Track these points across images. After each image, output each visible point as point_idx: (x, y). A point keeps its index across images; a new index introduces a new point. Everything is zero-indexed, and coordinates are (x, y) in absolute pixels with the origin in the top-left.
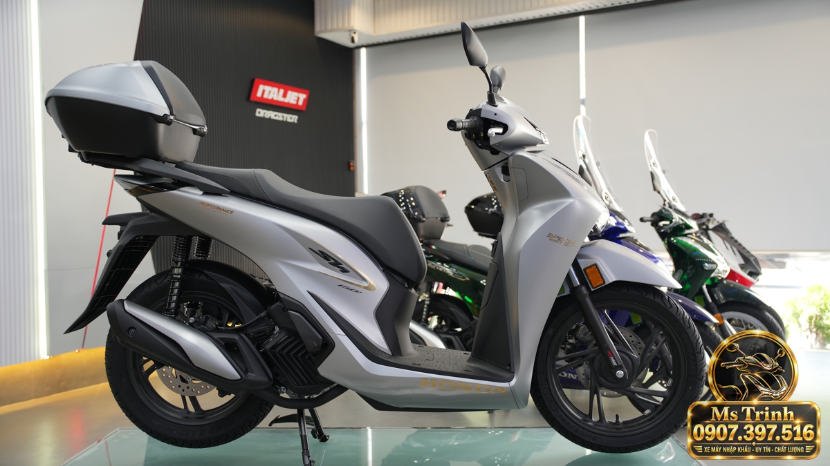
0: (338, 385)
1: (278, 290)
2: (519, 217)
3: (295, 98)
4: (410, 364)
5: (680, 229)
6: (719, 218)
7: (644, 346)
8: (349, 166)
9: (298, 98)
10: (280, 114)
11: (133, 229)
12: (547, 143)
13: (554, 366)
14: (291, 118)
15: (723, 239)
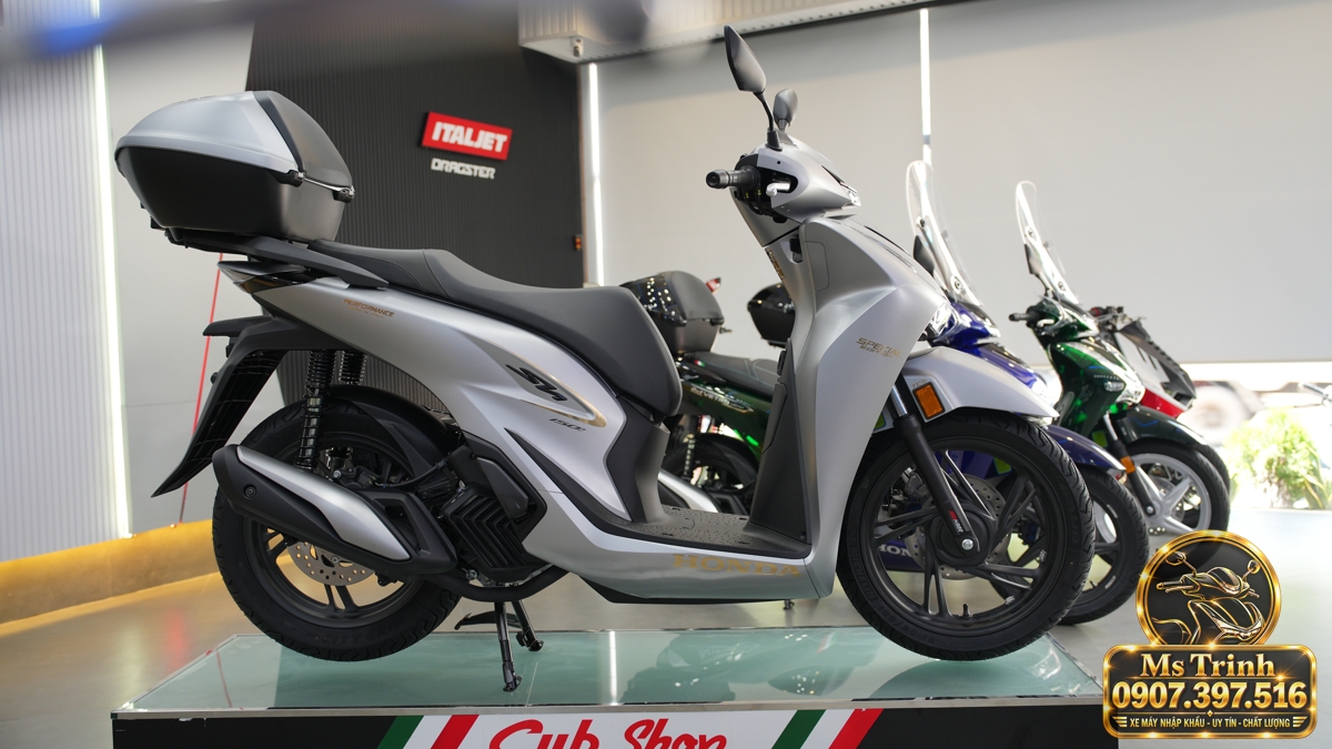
0: (554, 567)
1: (462, 428)
2: (816, 315)
3: (490, 140)
4: (658, 534)
5: (1071, 331)
6: (1132, 313)
7: (1005, 502)
8: (575, 244)
9: (496, 142)
10: (468, 166)
11: (248, 341)
12: (858, 204)
13: (871, 535)
14: (485, 172)
15: (1138, 346)
